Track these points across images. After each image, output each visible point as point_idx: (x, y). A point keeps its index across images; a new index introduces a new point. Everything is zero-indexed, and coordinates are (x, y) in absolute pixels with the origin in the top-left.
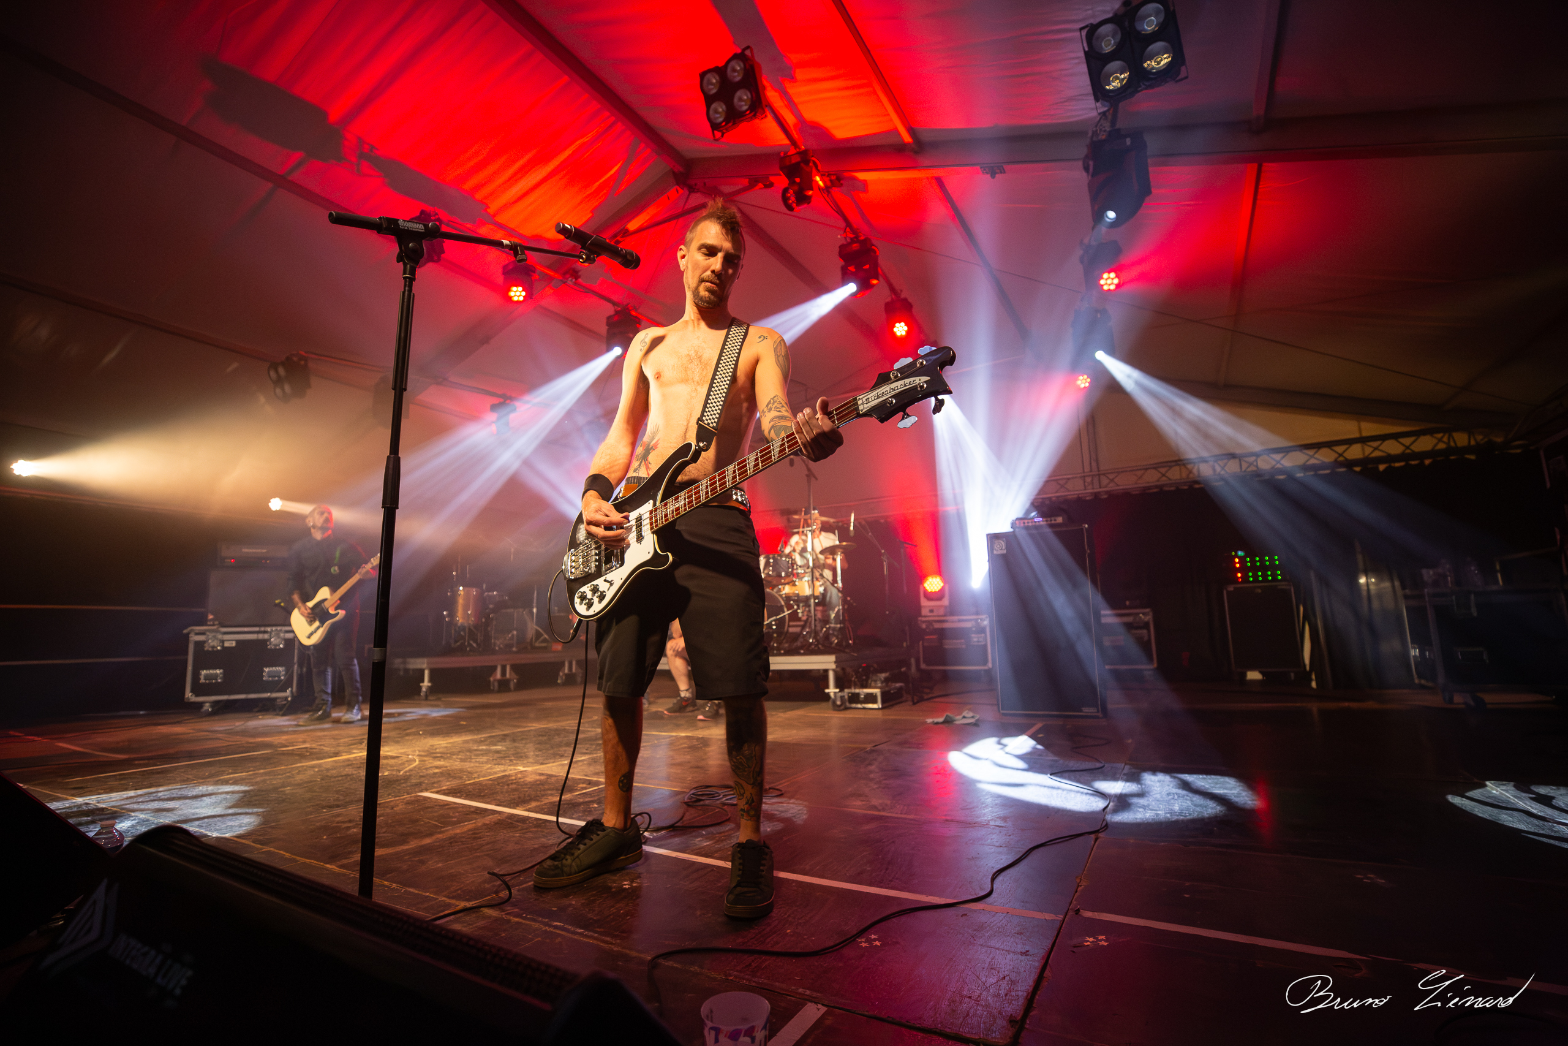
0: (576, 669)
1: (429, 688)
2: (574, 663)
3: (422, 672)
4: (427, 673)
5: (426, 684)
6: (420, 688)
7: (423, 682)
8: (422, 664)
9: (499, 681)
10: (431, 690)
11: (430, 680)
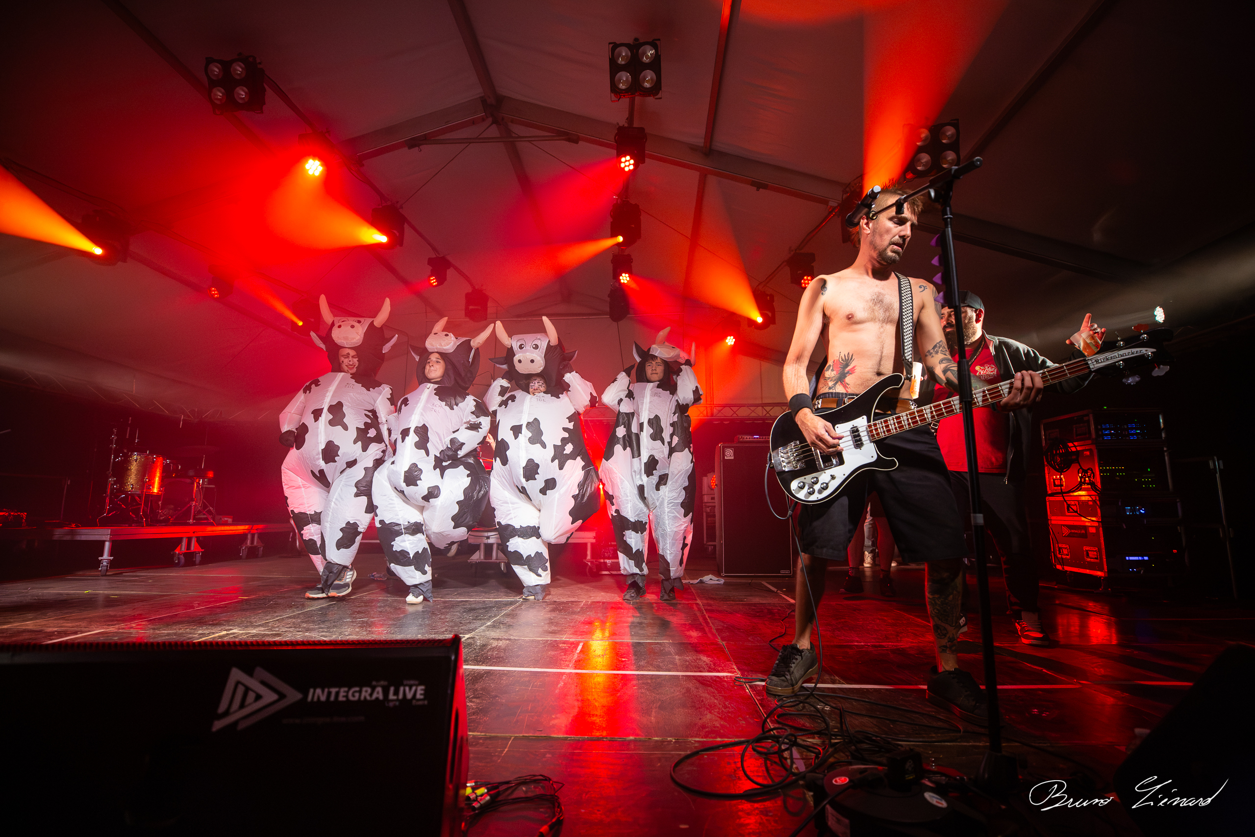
0: (257, 542)
1: (111, 562)
2: (256, 536)
3: (102, 543)
4: (107, 544)
5: (106, 556)
6: (100, 562)
7: (102, 556)
8: (104, 535)
9: (185, 554)
10: (112, 564)
11: (111, 554)
